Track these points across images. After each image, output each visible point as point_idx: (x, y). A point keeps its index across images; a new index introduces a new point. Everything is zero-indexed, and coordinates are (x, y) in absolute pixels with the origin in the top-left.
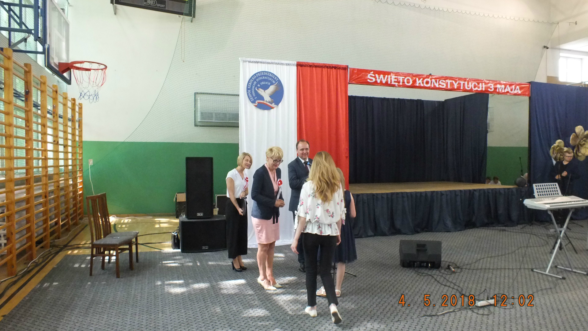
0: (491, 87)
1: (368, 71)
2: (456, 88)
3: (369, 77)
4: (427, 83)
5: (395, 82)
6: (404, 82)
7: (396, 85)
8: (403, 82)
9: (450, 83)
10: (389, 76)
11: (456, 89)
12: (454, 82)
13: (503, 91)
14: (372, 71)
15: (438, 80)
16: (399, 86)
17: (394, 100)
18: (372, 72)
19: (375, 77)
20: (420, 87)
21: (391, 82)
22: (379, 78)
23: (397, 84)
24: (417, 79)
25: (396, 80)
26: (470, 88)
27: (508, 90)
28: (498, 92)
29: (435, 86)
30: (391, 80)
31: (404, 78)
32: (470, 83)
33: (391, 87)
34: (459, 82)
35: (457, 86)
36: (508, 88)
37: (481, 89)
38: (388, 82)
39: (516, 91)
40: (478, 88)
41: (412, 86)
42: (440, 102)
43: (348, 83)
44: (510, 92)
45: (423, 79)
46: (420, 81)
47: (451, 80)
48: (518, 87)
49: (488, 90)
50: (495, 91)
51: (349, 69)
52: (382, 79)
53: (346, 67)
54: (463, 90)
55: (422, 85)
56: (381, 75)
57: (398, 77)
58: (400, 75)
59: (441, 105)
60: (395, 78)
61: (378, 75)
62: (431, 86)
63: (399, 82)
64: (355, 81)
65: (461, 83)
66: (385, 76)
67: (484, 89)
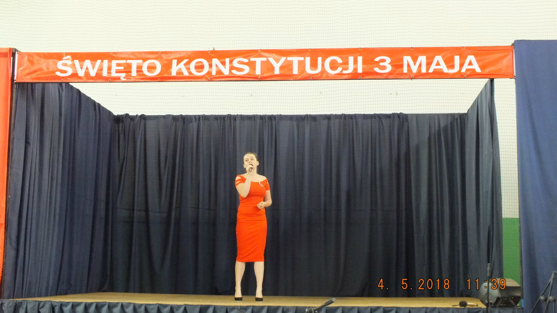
0: (381, 64)
1: (59, 56)
2: (277, 72)
3: (60, 65)
4: (200, 67)
5: (118, 72)
6: (142, 71)
7: (122, 79)
8: (139, 69)
9: (262, 62)
10: (106, 62)
11: (276, 76)
12: (271, 60)
13: (424, 70)
14: (67, 54)
15: (227, 60)
16: (129, 80)
17: (328, 117)
18: (69, 57)
19: (73, 66)
20: (180, 78)
21: (109, 72)
22: (82, 68)
23: (124, 75)
24: (175, 62)
25: (122, 68)
26: (319, 70)
27: (438, 67)
28: (405, 74)
29: (219, 72)
30: (109, 69)
31: (141, 61)
32: (320, 59)
33: (110, 81)
34: (286, 59)
35: (281, 68)
36: (438, 61)
37: (353, 71)
38: (102, 73)
39: (466, 67)
40: (344, 69)
41: (160, 78)
42: (453, 115)
43: (15, 81)
44: (446, 70)
45: (187, 60)
46: (182, 65)
47: (265, 57)
48: (471, 58)
49: (373, 71)
50: (397, 72)
51: (17, 55)
52: (88, 68)
53: (7, 52)
54: (300, 76)
55: (186, 73)
56: (84, 61)
57: (125, 61)
58: (132, 57)
59: (455, 121)
60: (118, 65)
61: (80, 61)
62: (209, 73)
63: (127, 70)
64: (29, 77)
65: (292, 61)
66: (95, 62)
67: (360, 71)
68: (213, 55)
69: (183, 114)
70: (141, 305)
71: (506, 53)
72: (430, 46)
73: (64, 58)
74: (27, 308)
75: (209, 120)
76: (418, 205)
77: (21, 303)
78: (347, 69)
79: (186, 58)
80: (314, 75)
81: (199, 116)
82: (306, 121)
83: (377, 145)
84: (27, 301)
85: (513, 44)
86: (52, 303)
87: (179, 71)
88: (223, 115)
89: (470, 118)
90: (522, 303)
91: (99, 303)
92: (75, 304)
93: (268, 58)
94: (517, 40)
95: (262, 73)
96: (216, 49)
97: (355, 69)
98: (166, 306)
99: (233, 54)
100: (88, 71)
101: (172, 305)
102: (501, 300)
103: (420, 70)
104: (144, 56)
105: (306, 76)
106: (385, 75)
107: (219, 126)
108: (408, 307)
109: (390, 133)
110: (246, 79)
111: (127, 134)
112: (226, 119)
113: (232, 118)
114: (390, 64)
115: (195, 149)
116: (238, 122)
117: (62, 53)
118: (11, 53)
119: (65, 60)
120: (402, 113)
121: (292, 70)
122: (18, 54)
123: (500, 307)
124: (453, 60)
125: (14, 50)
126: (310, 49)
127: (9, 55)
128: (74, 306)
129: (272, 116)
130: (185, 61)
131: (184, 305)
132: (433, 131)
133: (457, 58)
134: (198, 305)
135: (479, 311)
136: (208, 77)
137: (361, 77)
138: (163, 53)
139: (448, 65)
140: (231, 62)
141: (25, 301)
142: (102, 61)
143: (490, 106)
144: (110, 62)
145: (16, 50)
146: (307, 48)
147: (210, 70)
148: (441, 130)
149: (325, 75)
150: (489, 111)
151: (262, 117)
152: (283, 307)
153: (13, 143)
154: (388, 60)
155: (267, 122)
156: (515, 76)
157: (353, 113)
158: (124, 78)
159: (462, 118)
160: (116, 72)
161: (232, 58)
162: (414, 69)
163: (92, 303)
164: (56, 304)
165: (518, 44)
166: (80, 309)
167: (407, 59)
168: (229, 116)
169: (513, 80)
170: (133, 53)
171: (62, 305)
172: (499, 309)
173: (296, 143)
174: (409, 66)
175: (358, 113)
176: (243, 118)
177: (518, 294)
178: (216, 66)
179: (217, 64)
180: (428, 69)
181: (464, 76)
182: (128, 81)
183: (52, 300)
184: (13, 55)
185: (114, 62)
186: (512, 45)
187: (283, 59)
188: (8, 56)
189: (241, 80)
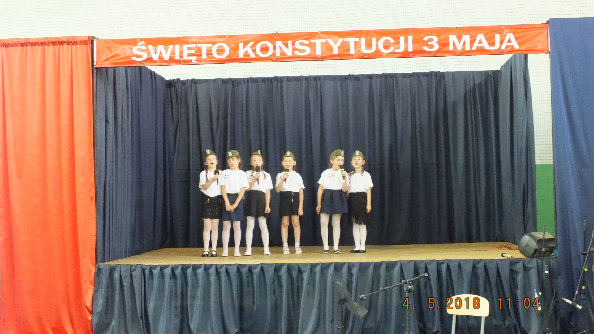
0: (429, 43)
1: (133, 42)
2: (335, 52)
3: (135, 50)
4: (265, 49)
5: (189, 55)
6: (211, 54)
7: (193, 61)
8: (209, 53)
9: (322, 43)
10: (177, 46)
11: (335, 56)
12: (330, 41)
13: (468, 48)
14: (141, 40)
15: (290, 42)
16: (200, 61)
18: (143, 42)
19: (147, 51)
20: (247, 59)
21: (181, 56)
22: (156, 53)
23: (195, 58)
24: (241, 45)
25: (193, 52)
26: (373, 50)
27: (480, 45)
28: (451, 51)
29: (283, 53)
30: (181, 52)
31: (210, 45)
32: (374, 39)
33: (183, 64)
34: (344, 40)
35: (339, 48)
36: (480, 39)
37: (404, 50)
38: (175, 57)
39: (505, 44)
40: (396, 49)
41: (228, 60)
42: (486, 72)
43: (95, 67)
44: (487, 47)
45: (253, 43)
46: (248, 48)
47: (324, 38)
48: (510, 36)
49: (421, 49)
50: (444, 50)
51: (95, 43)
52: (162, 52)
53: (86, 40)
54: (357, 56)
55: (252, 55)
56: (158, 46)
57: (196, 45)
58: (202, 41)
59: (489, 79)
60: (189, 49)
61: (153, 46)
62: (274, 54)
63: (198, 54)
64: (107, 62)
65: (349, 42)
66: (167, 47)
67: (410, 49)
68: (277, 38)
69: (232, 78)
70: (222, 266)
71: (542, 31)
72: (473, 26)
73: (139, 44)
74: (120, 271)
75: (257, 82)
76: (456, 157)
77: (116, 267)
78: (399, 48)
79: (252, 41)
80: (369, 54)
81: (248, 79)
82: (349, 81)
83: (417, 102)
84: (120, 265)
85: (547, 21)
86: (143, 266)
87: (246, 54)
88: (270, 77)
89: (503, 75)
90: (555, 253)
91: (184, 265)
92: (162, 267)
93: (327, 40)
94: (552, 19)
95: (322, 54)
96: (279, 32)
97: (406, 48)
98: (243, 266)
99: (295, 37)
100: (162, 55)
101: (250, 265)
102: (538, 251)
103: (464, 48)
104: (212, 40)
105: (362, 55)
106: (433, 53)
107: (267, 87)
108: (458, 260)
109: (428, 90)
110: (308, 59)
111: (179, 98)
112: (273, 81)
113: (279, 80)
114: (437, 43)
115: (245, 112)
116: (284, 83)
117: (136, 39)
118: (90, 42)
119: (139, 45)
120: (439, 71)
121: (348, 50)
122: (96, 41)
123: (537, 256)
124: (493, 37)
125: (92, 37)
126: (365, 30)
127: (88, 42)
128: (163, 268)
129: (317, 76)
130: (251, 44)
131: (261, 264)
132: (468, 88)
133: (497, 37)
134: (273, 264)
135: (520, 261)
136: (272, 58)
137: (411, 55)
138: (230, 36)
139: (490, 42)
140: (293, 44)
141: (118, 265)
142: (174, 46)
143: (524, 72)
144: (181, 46)
145: (94, 38)
146: (363, 29)
147: (275, 52)
148: (476, 88)
149: (378, 54)
150: (523, 75)
151: (307, 78)
152: (348, 262)
153: (96, 122)
154: (436, 39)
155: (312, 83)
156: (550, 51)
157: (394, 73)
158: (195, 61)
159: (495, 75)
160: (188, 56)
161: (294, 40)
162: (459, 47)
163: (177, 266)
164: (146, 267)
165: (552, 23)
166: (168, 271)
167: (452, 38)
168: (276, 78)
169: (549, 54)
170: (202, 38)
171: (152, 268)
172: (538, 260)
173: (340, 102)
174: (454, 44)
175: (398, 72)
176: (289, 79)
177: (553, 245)
178: (280, 47)
179: (281, 47)
180: (471, 47)
181: (504, 52)
182: (199, 63)
183: (142, 264)
184: (92, 41)
185: (185, 47)
186: (547, 23)
187: (341, 40)
188: (88, 44)
189: (303, 60)
